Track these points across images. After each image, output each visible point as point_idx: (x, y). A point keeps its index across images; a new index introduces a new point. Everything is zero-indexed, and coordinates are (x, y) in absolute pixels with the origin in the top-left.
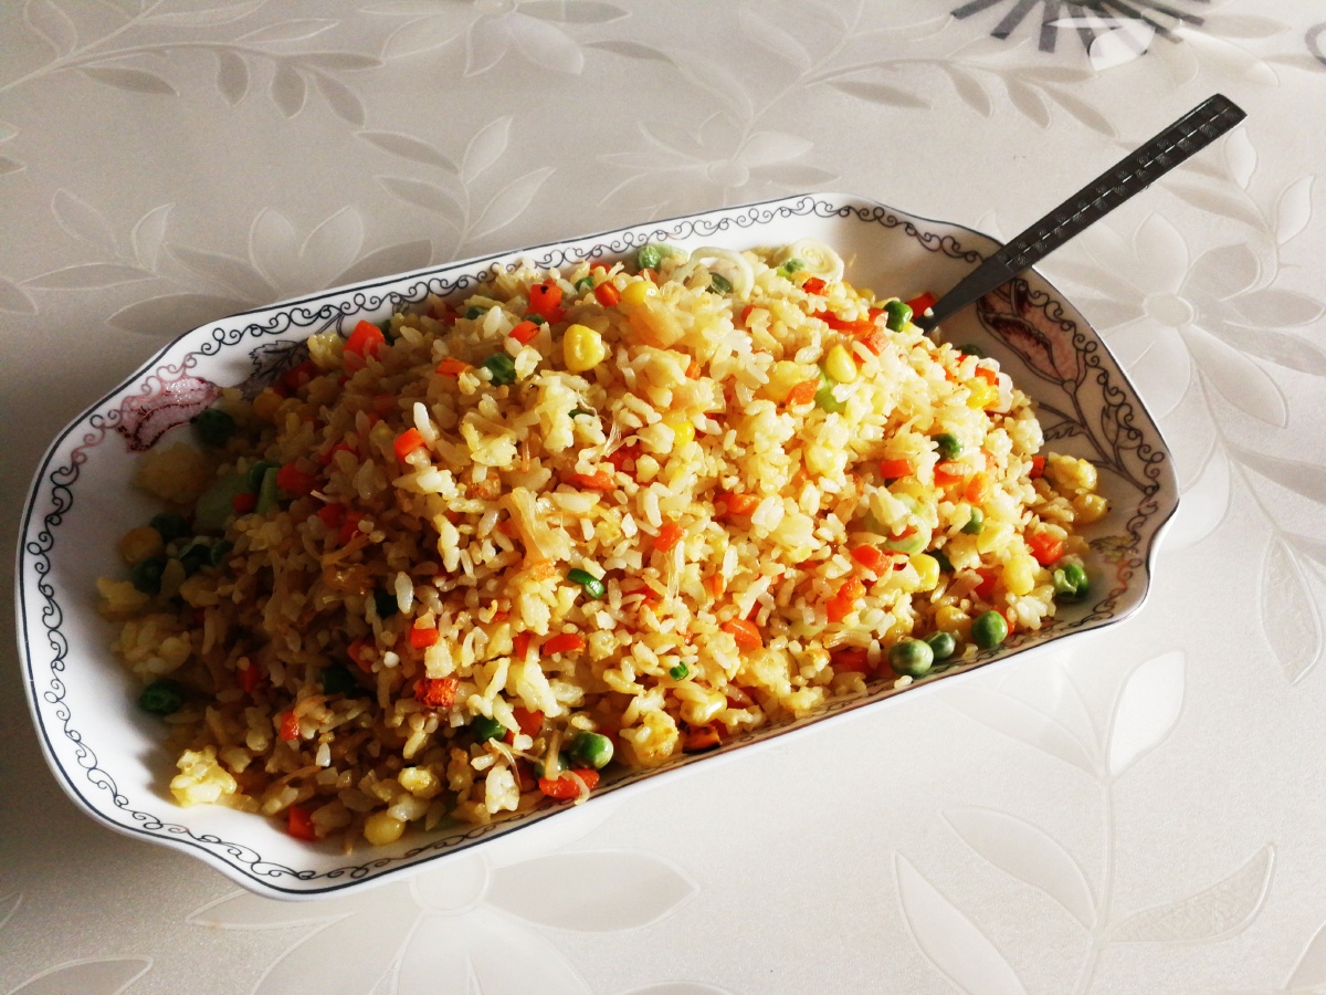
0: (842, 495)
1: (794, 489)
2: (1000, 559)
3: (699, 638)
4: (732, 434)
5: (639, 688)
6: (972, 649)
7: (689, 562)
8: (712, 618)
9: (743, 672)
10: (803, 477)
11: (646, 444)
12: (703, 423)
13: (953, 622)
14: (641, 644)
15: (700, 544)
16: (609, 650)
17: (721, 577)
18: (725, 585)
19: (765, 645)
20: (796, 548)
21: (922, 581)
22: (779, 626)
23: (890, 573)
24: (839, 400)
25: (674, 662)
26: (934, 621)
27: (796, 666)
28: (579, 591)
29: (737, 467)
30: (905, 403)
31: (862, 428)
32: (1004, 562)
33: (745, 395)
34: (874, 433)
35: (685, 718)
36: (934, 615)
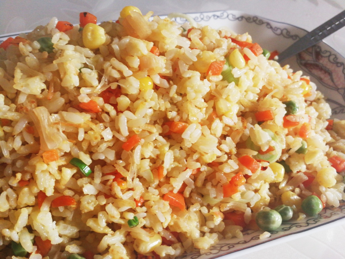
0: (235, 128)
1: (208, 122)
2: (316, 167)
3: (148, 203)
4: (175, 87)
5: (109, 231)
6: (302, 216)
7: (143, 158)
8: (157, 192)
9: (172, 224)
10: (214, 117)
11: (123, 88)
12: (158, 80)
13: (292, 200)
14: (111, 205)
15: (151, 148)
16: (91, 207)
17: (163, 168)
18: (165, 173)
19: (188, 208)
20: (207, 154)
21: (275, 177)
22: (196, 198)
23: (259, 171)
24: (236, 76)
25: (130, 216)
26: (280, 199)
27: (204, 220)
28: (75, 171)
29: (177, 107)
30: (269, 83)
31: (247, 94)
32: (317, 170)
33: (183, 68)
34: (253, 97)
35: (136, 249)
36: (280, 195)
